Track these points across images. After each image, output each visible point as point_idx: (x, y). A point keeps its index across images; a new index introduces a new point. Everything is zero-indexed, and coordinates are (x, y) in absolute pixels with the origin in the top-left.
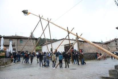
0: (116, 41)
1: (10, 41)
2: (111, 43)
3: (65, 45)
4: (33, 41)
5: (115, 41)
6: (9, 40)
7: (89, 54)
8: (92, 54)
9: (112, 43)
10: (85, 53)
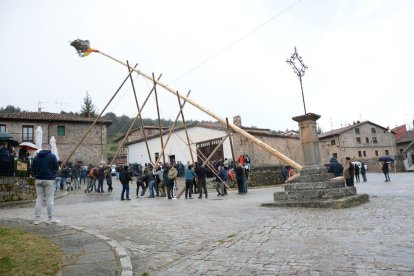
0: (357, 131)
1: (25, 129)
2: (342, 138)
3: (200, 143)
4: (98, 128)
5: (354, 130)
6: (24, 126)
7: (266, 168)
8: (276, 168)
9: (345, 135)
10: (257, 165)
